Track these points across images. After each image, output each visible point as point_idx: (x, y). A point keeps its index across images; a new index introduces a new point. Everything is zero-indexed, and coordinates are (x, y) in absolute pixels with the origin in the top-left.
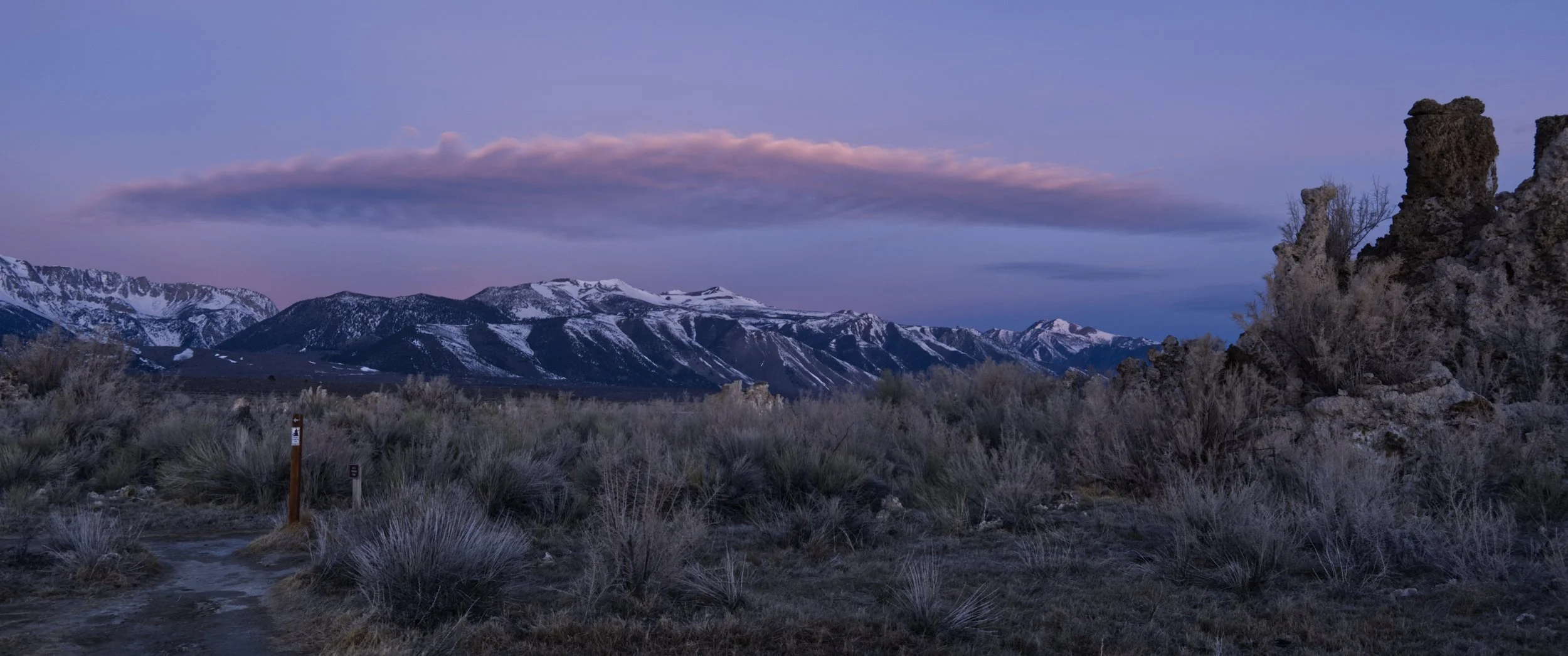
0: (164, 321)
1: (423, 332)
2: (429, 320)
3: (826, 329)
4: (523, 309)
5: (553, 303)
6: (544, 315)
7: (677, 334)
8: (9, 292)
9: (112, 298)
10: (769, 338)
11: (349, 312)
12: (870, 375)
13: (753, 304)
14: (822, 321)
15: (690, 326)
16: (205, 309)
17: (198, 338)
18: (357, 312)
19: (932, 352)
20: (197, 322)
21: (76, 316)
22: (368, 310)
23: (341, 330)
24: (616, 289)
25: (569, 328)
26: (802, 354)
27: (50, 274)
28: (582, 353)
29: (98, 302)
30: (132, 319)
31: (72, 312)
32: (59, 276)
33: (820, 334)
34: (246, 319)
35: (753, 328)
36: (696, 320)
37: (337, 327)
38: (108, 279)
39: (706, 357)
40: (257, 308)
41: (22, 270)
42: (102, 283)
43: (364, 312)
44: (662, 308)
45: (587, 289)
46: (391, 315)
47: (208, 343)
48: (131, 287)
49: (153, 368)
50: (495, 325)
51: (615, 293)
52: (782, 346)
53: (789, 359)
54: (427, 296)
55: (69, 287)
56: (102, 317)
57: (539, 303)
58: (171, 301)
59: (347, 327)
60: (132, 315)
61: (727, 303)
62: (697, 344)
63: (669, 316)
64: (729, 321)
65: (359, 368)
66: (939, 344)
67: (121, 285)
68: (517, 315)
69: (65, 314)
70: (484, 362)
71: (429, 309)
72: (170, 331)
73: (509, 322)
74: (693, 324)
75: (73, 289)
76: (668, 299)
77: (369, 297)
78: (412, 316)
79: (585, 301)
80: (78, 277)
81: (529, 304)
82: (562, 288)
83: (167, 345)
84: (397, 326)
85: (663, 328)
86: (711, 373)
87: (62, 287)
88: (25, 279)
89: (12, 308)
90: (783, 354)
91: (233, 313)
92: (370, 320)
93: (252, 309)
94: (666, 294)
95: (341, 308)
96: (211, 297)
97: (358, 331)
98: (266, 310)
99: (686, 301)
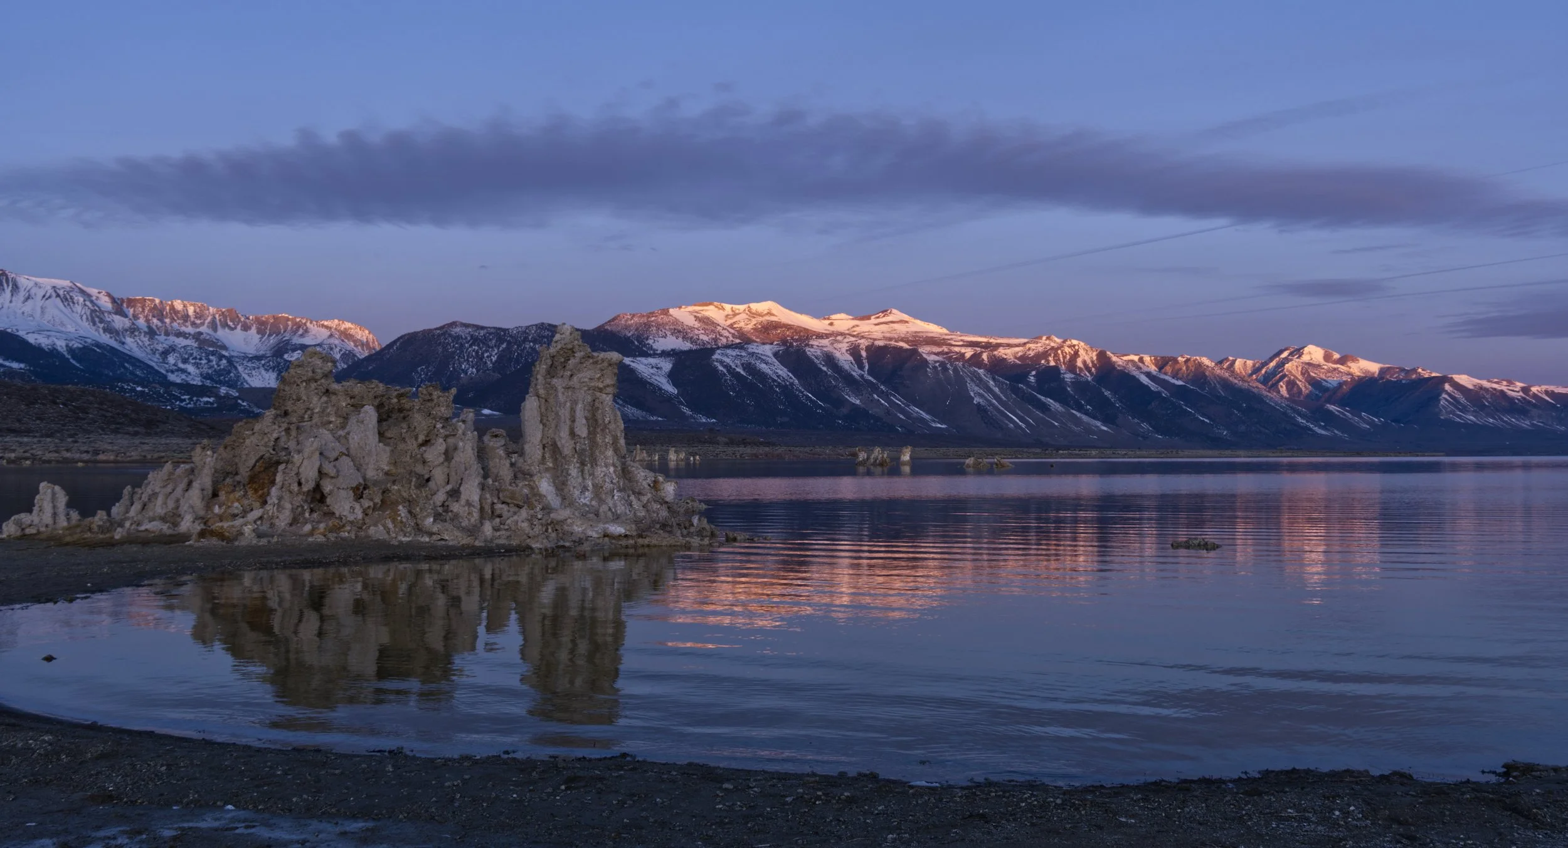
0: (258, 358)
3: (1022, 358)
4: (661, 339)
5: (696, 332)
6: (686, 346)
7: (847, 367)
8: (94, 328)
9: (200, 333)
10: (955, 370)
11: (462, 345)
12: (1078, 414)
13: (933, 329)
14: (1017, 349)
15: (861, 356)
16: (301, 345)
18: (471, 346)
19: (1153, 387)
20: (293, 360)
21: (165, 353)
22: (484, 343)
23: (454, 368)
24: (770, 314)
25: (717, 360)
26: (996, 390)
27: (134, 306)
28: (734, 390)
29: (187, 338)
30: (224, 356)
31: (161, 349)
32: (143, 309)
33: (1015, 365)
34: (346, 356)
35: (937, 358)
36: (868, 349)
37: (449, 364)
38: (195, 312)
39: (881, 394)
40: (357, 343)
41: (105, 303)
42: (188, 316)
43: (478, 346)
44: (826, 336)
45: (735, 315)
46: (508, 348)
48: (220, 320)
49: (253, 412)
50: (630, 359)
51: (767, 318)
52: (972, 380)
53: (981, 396)
54: (549, 325)
55: (155, 321)
56: (191, 354)
57: (679, 332)
58: (263, 335)
59: (460, 364)
60: (224, 353)
61: (902, 329)
62: (870, 378)
63: (836, 345)
64: (907, 350)
65: (481, 409)
66: (1162, 376)
67: (209, 319)
68: (655, 347)
69: (154, 352)
70: (621, 402)
72: (266, 370)
73: (646, 355)
74: (864, 354)
75: (159, 324)
76: (831, 324)
77: (483, 328)
78: (533, 349)
79: (734, 328)
80: (164, 309)
81: (668, 333)
82: (707, 314)
83: (263, 386)
84: (517, 361)
85: (830, 359)
86: (888, 412)
87: (148, 321)
88: (110, 313)
89: (98, 345)
90: (973, 389)
91: (331, 349)
92: (486, 355)
93: (352, 344)
94: (828, 319)
95: (453, 341)
96: (306, 331)
97: (473, 367)
98: (365, 345)
99: (854, 327)
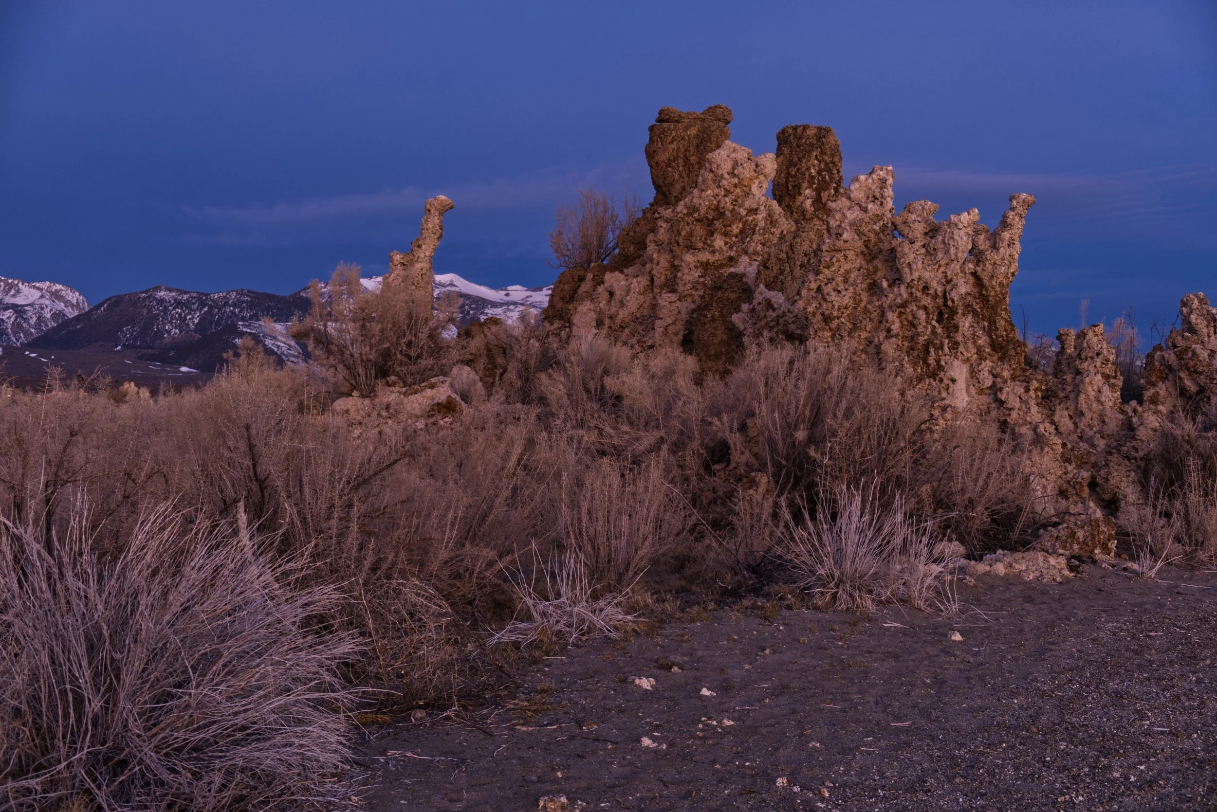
1: (245, 330)
2: (251, 318)
11: (166, 308)
16: (13, 304)
17: (7, 335)
18: (174, 309)
20: (4, 318)
22: (186, 307)
23: (158, 328)
24: (452, 284)
34: (56, 315)
37: (153, 325)
40: (67, 303)
43: (182, 309)
44: (501, 305)
46: (210, 312)
47: (18, 340)
51: (449, 288)
54: (249, 291)
59: (164, 325)
63: (508, 314)
65: (178, 368)
71: (251, 306)
76: (507, 295)
77: (186, 292)
78: (233, 313)
84: (218, 323)
91: (42, 309)
92: (188, 317)
93: (63, 304)
94: (505, 290)
95: (157, 304)
96: (18, 291)
97: (176, 328)
98: (77, 306)
99: (527, 297)
